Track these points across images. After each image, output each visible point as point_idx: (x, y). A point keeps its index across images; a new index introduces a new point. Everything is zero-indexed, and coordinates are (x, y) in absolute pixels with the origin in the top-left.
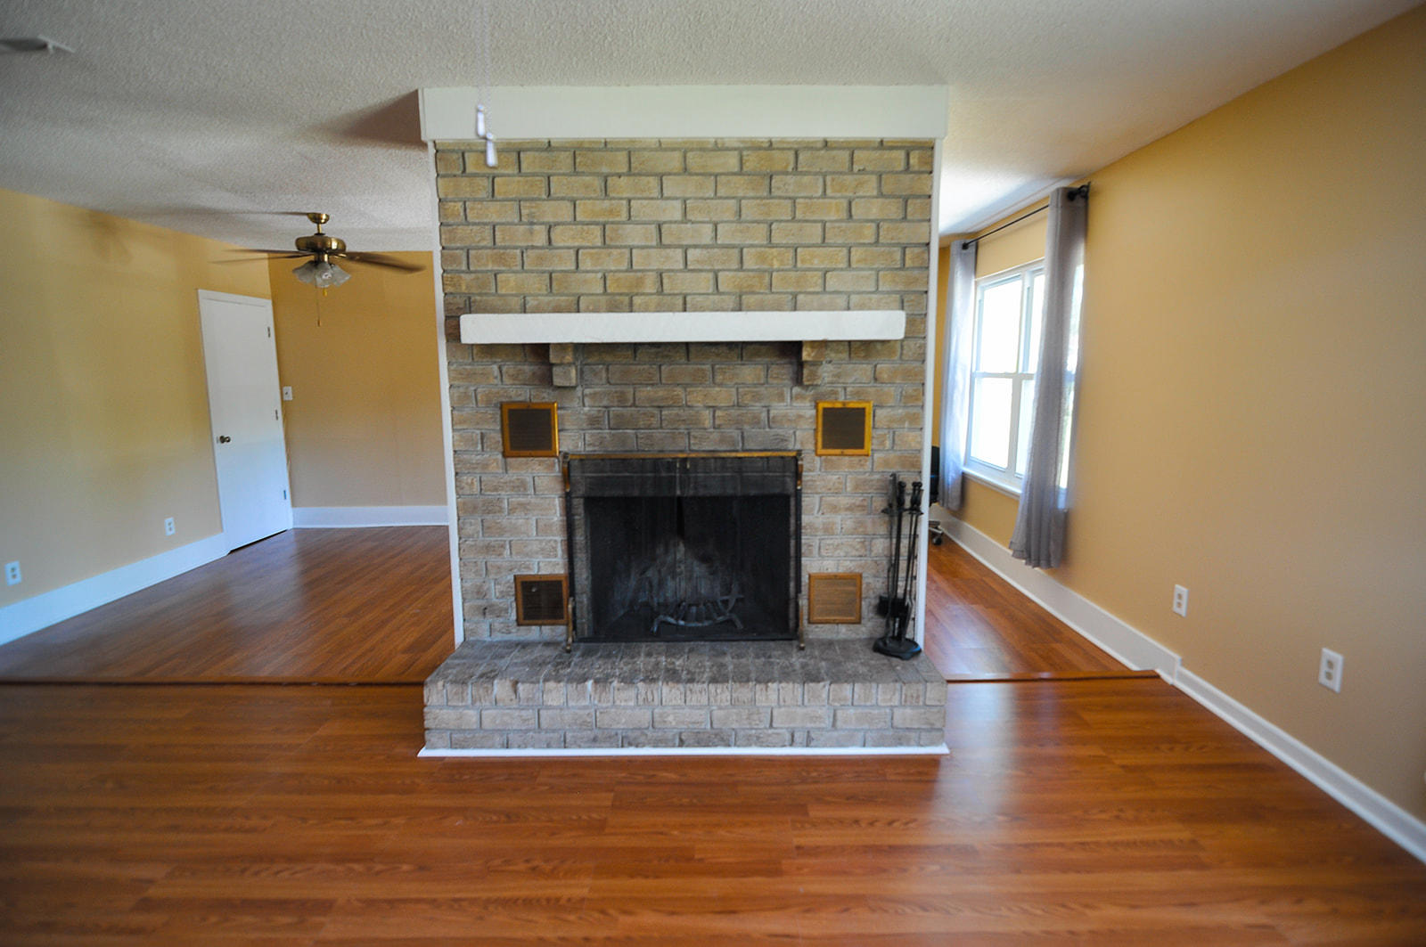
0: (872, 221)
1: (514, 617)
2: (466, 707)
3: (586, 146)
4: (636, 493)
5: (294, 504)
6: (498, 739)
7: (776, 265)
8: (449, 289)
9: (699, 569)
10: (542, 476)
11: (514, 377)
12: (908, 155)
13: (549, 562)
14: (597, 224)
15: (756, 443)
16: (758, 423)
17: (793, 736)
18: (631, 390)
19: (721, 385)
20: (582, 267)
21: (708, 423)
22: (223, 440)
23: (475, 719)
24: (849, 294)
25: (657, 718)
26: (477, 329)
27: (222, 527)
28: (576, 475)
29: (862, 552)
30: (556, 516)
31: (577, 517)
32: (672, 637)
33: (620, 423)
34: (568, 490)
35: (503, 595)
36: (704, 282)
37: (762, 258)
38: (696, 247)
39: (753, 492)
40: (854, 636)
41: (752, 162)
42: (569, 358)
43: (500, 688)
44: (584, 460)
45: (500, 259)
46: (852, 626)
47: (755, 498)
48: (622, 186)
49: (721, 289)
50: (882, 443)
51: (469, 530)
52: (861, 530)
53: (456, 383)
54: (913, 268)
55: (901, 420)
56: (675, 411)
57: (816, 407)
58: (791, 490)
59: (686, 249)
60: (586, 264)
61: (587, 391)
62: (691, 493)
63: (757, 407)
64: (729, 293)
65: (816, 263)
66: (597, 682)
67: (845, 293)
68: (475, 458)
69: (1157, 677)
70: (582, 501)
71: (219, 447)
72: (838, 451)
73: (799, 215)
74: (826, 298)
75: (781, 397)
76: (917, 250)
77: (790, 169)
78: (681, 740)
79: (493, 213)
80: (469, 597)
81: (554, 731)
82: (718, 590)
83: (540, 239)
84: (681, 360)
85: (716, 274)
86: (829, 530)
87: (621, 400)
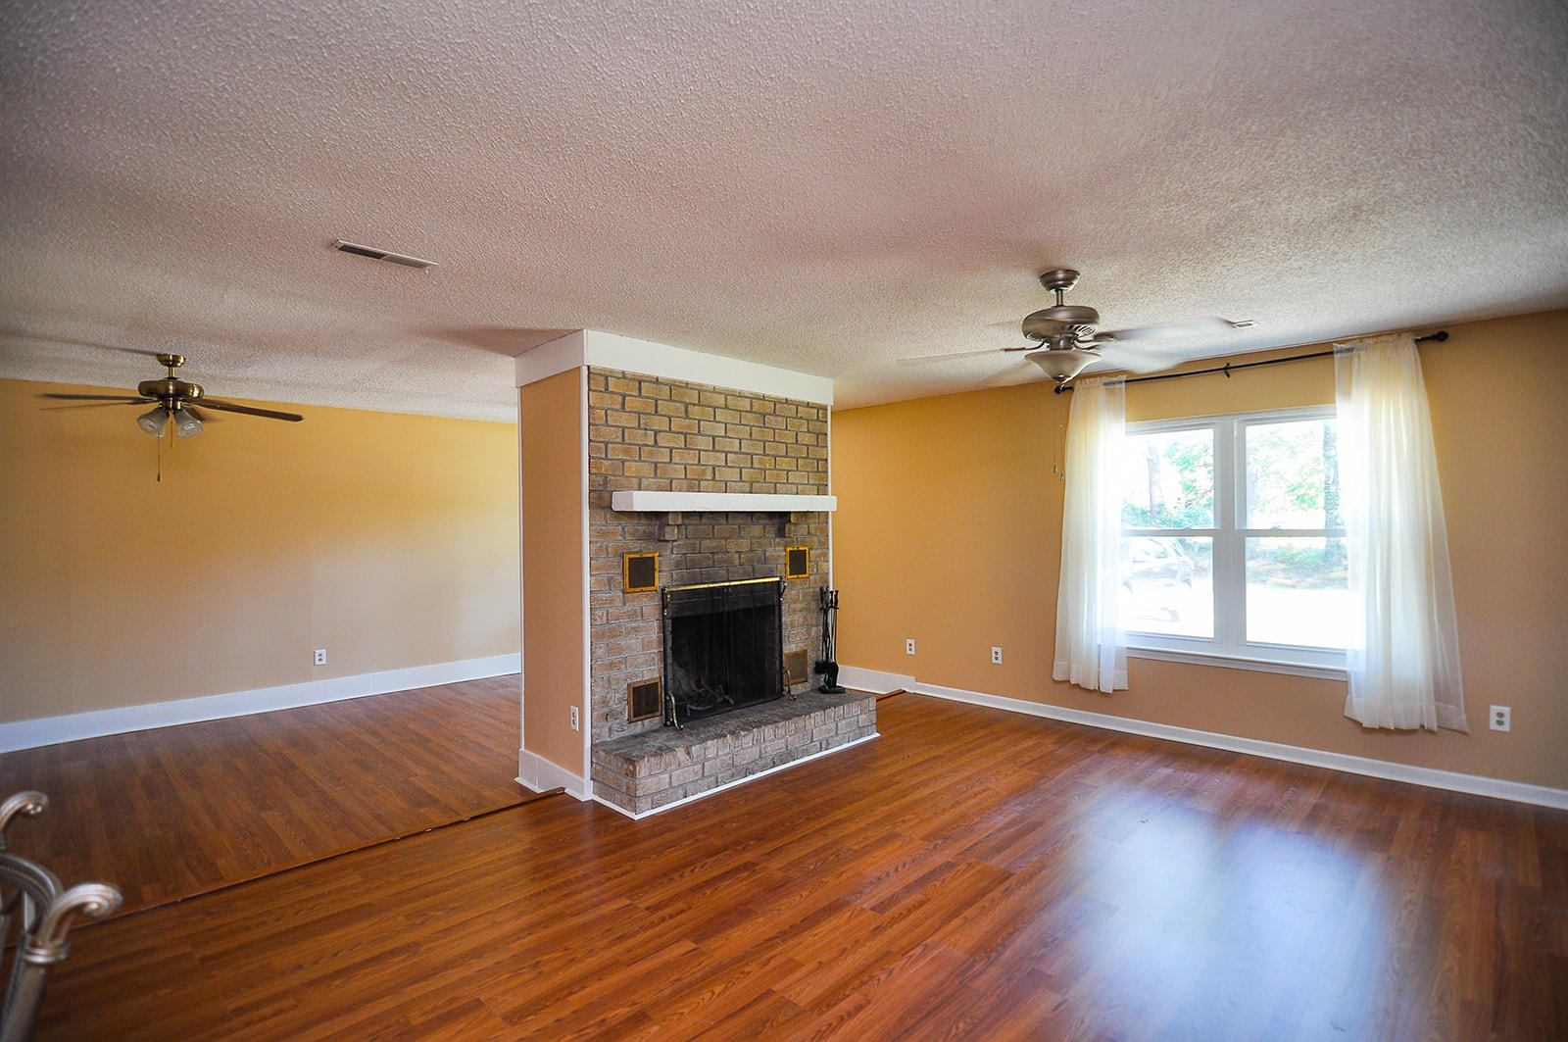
1: (627, 717)
2: (662, 773)
3: (677, 384)
4: (701, 612)
6: (681, 792)
7: (767, 466)
8: (594, 471)
10: (647, 604)
11: (633, 535)
12: (817, 411)
13: (650, 670)
14: (682, 433)
15: (760, 573)
16: (761, 561)
17: (821, 745)
18: (697, 542)
19: (743, 537)
20: (673, 461)
21: (737, 562)
23: (668, 780)
24: (798, 485)
25: (762, 751)
26: (620, 502)
28: (668, 603)
29: (809, 636)
30: (655, 634)
33: (692, 564)
34: (663, 614)
35: (622, 701)
36: (735, 474)
37: (761, 462)
38: (731, 452)
39: (759, 605)
40: (805, 690)
42: (680, 521)
43: (680, 753)
44: (670, 593)
45: (627, 452)
46: (805, 684)
47: (759, 609)
48: (695, 412)
49: (743, 479)
50: (813, 570)
51: (599, 652)
52: (806, 623)
53: (593, 540)
54: (822, 472)
55: (820, 556)
56: (721, 555)
57: (788, 550)
58: (777, 603)
59: (726, 453)
60: (676, 459)
62: (729, 609)
63: (759, 551)
64: (746, 481)
65: (784, 466)
67: (796, 484)
68: (604, 596)
69: (905, 691)
70: (670, 620)
72: (796, 576)
73: (776, 439)
74: (788, 487)
75: (771, 544)
76: (822, 462)
77: (772, 412)
79: (623, 419)
80: (596, 707)
81: (711, 776)
83: (651, 440)
84: (724, 522)
85: (741, 469)
86: (792, 625)
87: (693, 549)
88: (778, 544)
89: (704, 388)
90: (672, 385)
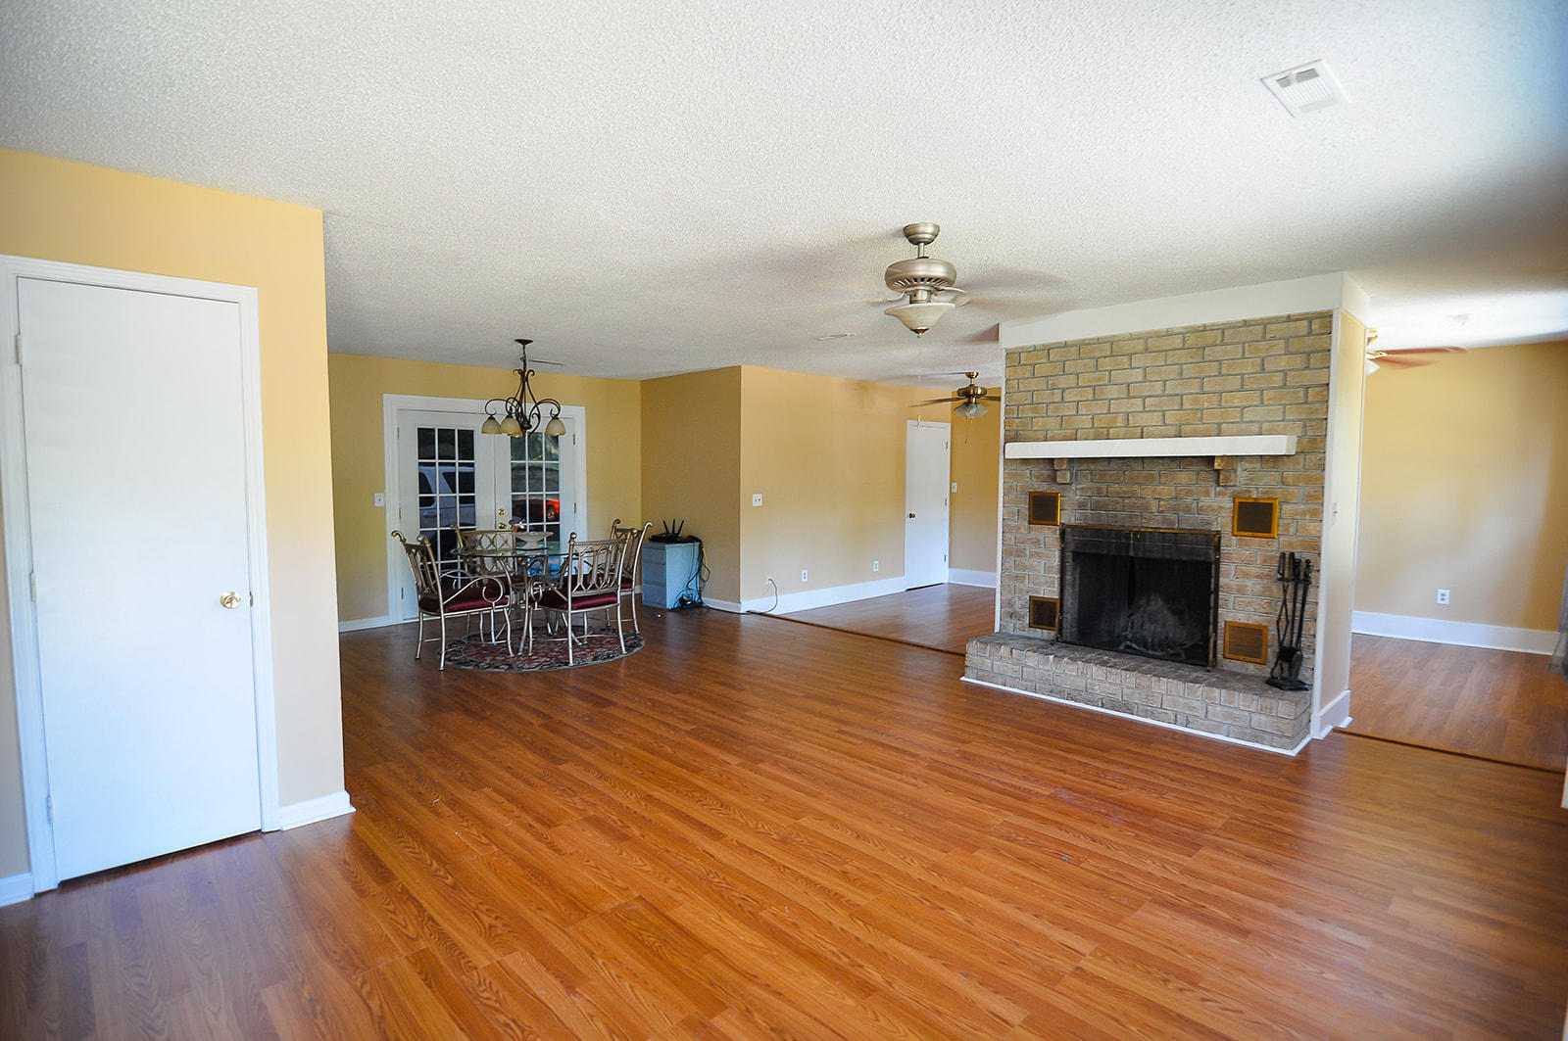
0: (1280, 371)
1: (1027, 622)
2: (986, 658)
3: (1087, 342)
4: (1105, 552)
5: (950, 567)
6: (1000, 679)
7: (1206, 406)
8: (1007, 428)
9: (1171, 620)
10: (1049, 536)
11: (1038, 478)
12: (1310, 323)
13: (1050, 592)
14: (1090, 386)
15: (1189, 522)
16: (1189, 510)
17: (1176, 717)
18: (1105, 486)
19: (1164, 484)
20: (1080, 412)
21: (1155, 509)
22: (911, 516)
23: (990, 665)
24: (1261, 423)
25: (1088, 686)
26: (1016, 450)
27: (904, 573)
28: (1068, 537)
29: (1265, 610)
30: (1056, 562)
31: (1067, 564)
32: (1128, 651)
33: (1097, 507)
34: (1063, 546)
35: (1023, 607)
36: (1156, 418)
37: (1197, 401)
38: (1150, 396)
39: (1184, 558)
40: (1260, 674)
41: (1191, 340)
42: (1065, 466)
43: (1004, 651)
44: (1073, 527)
45: (1034, 410)
46: (1258, 666)
47: (1185, 562)
48: (1107, 364)
49: (1167, 422)
50: (1287, 530)
51: (1007, 565)
52: (1268, 593)
53: (1008, 479)
54: (1316, 402)
55: (1304, 513)
56: (1131, 501)
57: (1234, 502)
58: (1213, 559)
59: (1144, 398)
60: (1083, 410)
61: (1079, 486)
62: (1141, 555)
63: (1189, 500)
64: (1172, 425)
65: (1236, 402)
66: (1056, 656)
67: (1259, 422)
68: (1013, 524)
70: (1070, 554)
71: (908, 519)
72: (1250, 534)
73: (1224, 371)
74: (1243, 426)
75: (1207, 494)
76: (1318, 389)
77: (1218, 342)
78: (1103, 703)
79: (1032, 384)
80: (1003, 605)
81: (1030, 681)
83: (1057, 398)
84: (1140, 468)
85: (1164, 413)
86: (1241, 590)
87: (1099, 492)
88: (1217, 494)
89: (1117, 339)
90: (1081, 345)
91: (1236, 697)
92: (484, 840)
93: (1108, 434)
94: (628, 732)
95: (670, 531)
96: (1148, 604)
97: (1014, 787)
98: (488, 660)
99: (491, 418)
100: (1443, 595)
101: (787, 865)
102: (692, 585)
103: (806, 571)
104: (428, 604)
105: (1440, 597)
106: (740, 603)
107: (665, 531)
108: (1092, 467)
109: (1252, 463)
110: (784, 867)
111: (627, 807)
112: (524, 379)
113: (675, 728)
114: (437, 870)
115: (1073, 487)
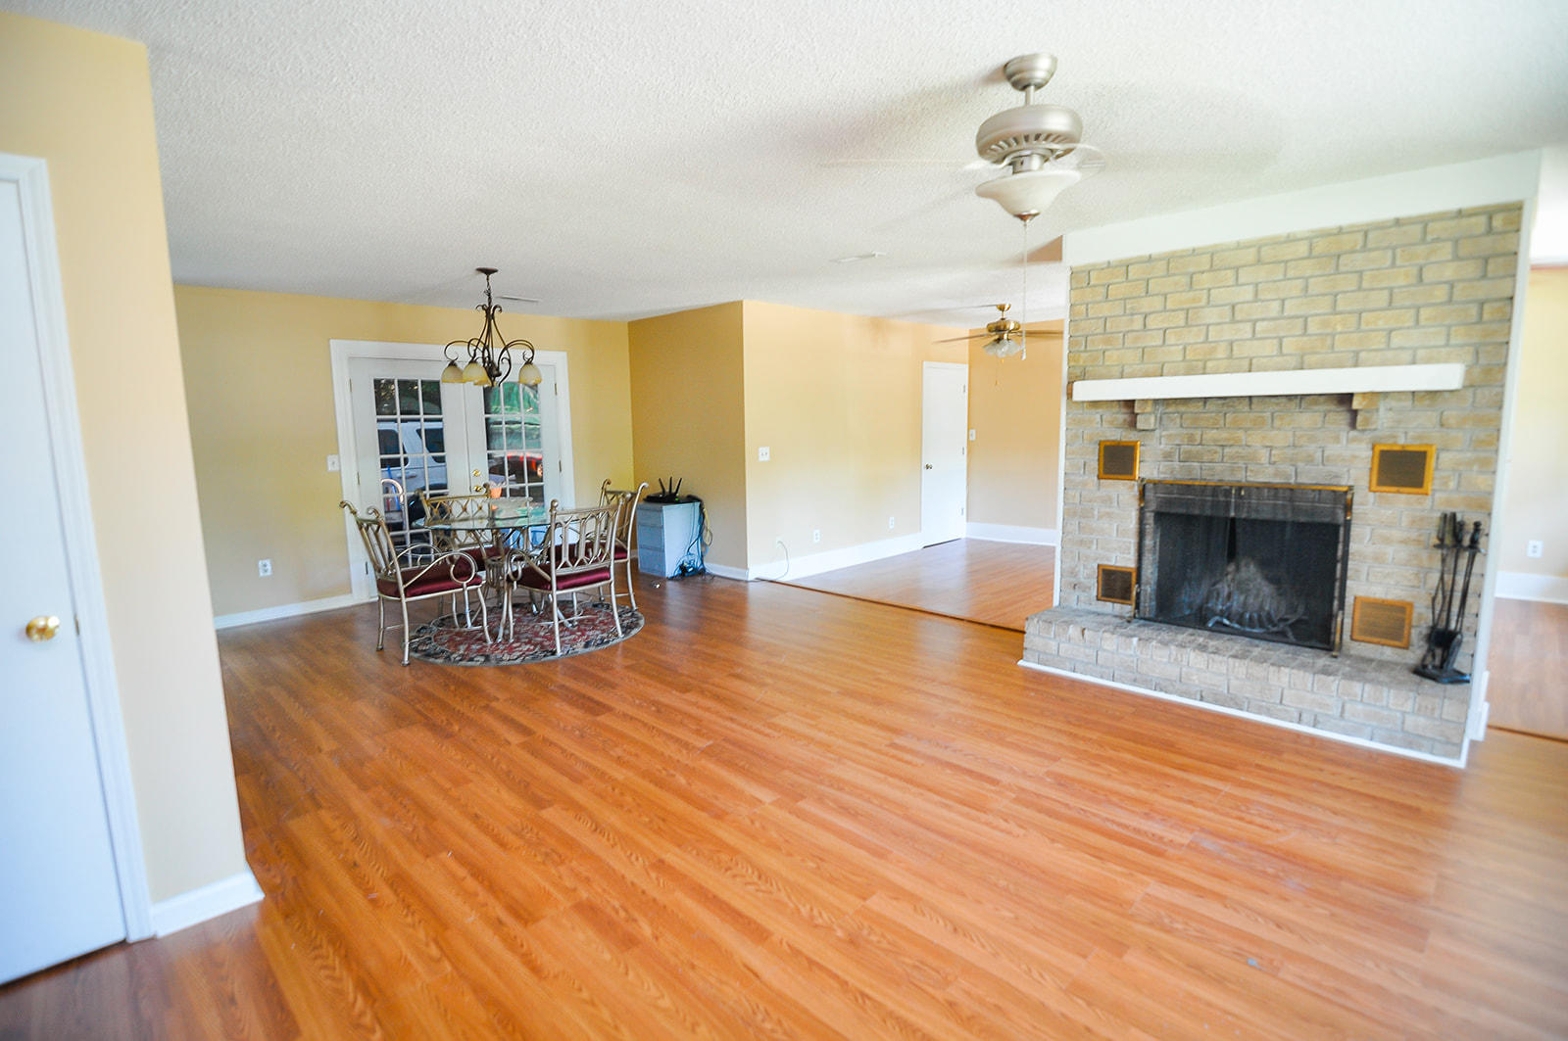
0: (1445, 282)
1: (1095, 594)
2: (1050, 639)
3: (1178, 254)
4: (1197, 512)
5: (968, 520)
6: (1069, 665)
7: (1339, 328)
8: (1072, 364)
9: (1267, 589)
10: (1123, 495)
11: (1111, 423)
12: (1490, 219)
13: (1126, 560)
14: (1182, 310)
15: (1310, 475)
16: (1312, 461)
17: (1300, 715)
18: (1199, 432)
19: (1279, 429)
20: (1167, 342)
21: (1264, 460)
22: (927, 467)
23: (1056, 648)
24: (1415, 349)
25: (1183, 675)
26: (1085, 391)
27: (920, 529)
28: (1149, 494)
29: (1416, 583)
30: (1133, 524)
31: (1147, 526)
32: (1220, 629)
33: (1187, 458)
34: (1142, 505)
35: (1089, 577)
36: (1270, 347)
37: (1326, 324)
38: (1263, 320)
39: (1302, 519)
40: (1399, 660)
41: (1320, 247)
42: (1149, 409)
43: (1073, 631)
44: (1156, 484)
45: (1108, 341)
46: (1398, 650)
47: (1303, 525)
48: (1205, 280)
49: (1285, 351)
50: (1446, 483)
51: (1070, 528)
52: (1416, 562)
53: (1070, 427)
54: (1494, 321)
55: (1470, 463)
56: (1233, 450)
57: (1373, 449)
58: (1341, 519)
59: (1254, 322)
60: (1171, 339)
61: (1164, 433)
62: (1244, 516)
63: (1312, 448)
64: (1290, 355)
65: (1381, 324)
66: (1140, 640)
67: (1411, 348)
68: (1079, 479)
70: (1153, 514)
71: (924, 470)
72: (1395, 489)
73: (1365, 285)
74: (1390, 354)
75: (1337, 439)
76: (1497, 305)
77: (1358, 247)
78: (1202, 697)
79: (1106, 310)
80: (1064, 574)
81: (1107, 668)
82: (1283, 609)
83: (1138, 324)
84: (1247, 408)
85: (1280, 340)
86: (1378, 559)
87: (1191, 439)
88: (1354, 440)
89: (1219, 249)
90: (1169, 259)
91: (1385, 694)
92: (434, 951)
93: (1205, 368)
94: (630, 753)
95: (667, 490)
96: (1238, 569)
97: (1137, 831)
98: (462, 649)
99: (452, 364)
100: (1535, 547)
101: (867, 991)
102: (694, 550)
103: (818, 531)
104: (386, 586)
105: (1530, 549)
106: (746, 568)
107: (661, 490)
108: (1182, 409)
109: (1400, 400)
110: (864, 995)
111: (633, 884)
112: (490, 317)
113: (686, 745)
114: (362, 1014)
115: (1157, 433)
